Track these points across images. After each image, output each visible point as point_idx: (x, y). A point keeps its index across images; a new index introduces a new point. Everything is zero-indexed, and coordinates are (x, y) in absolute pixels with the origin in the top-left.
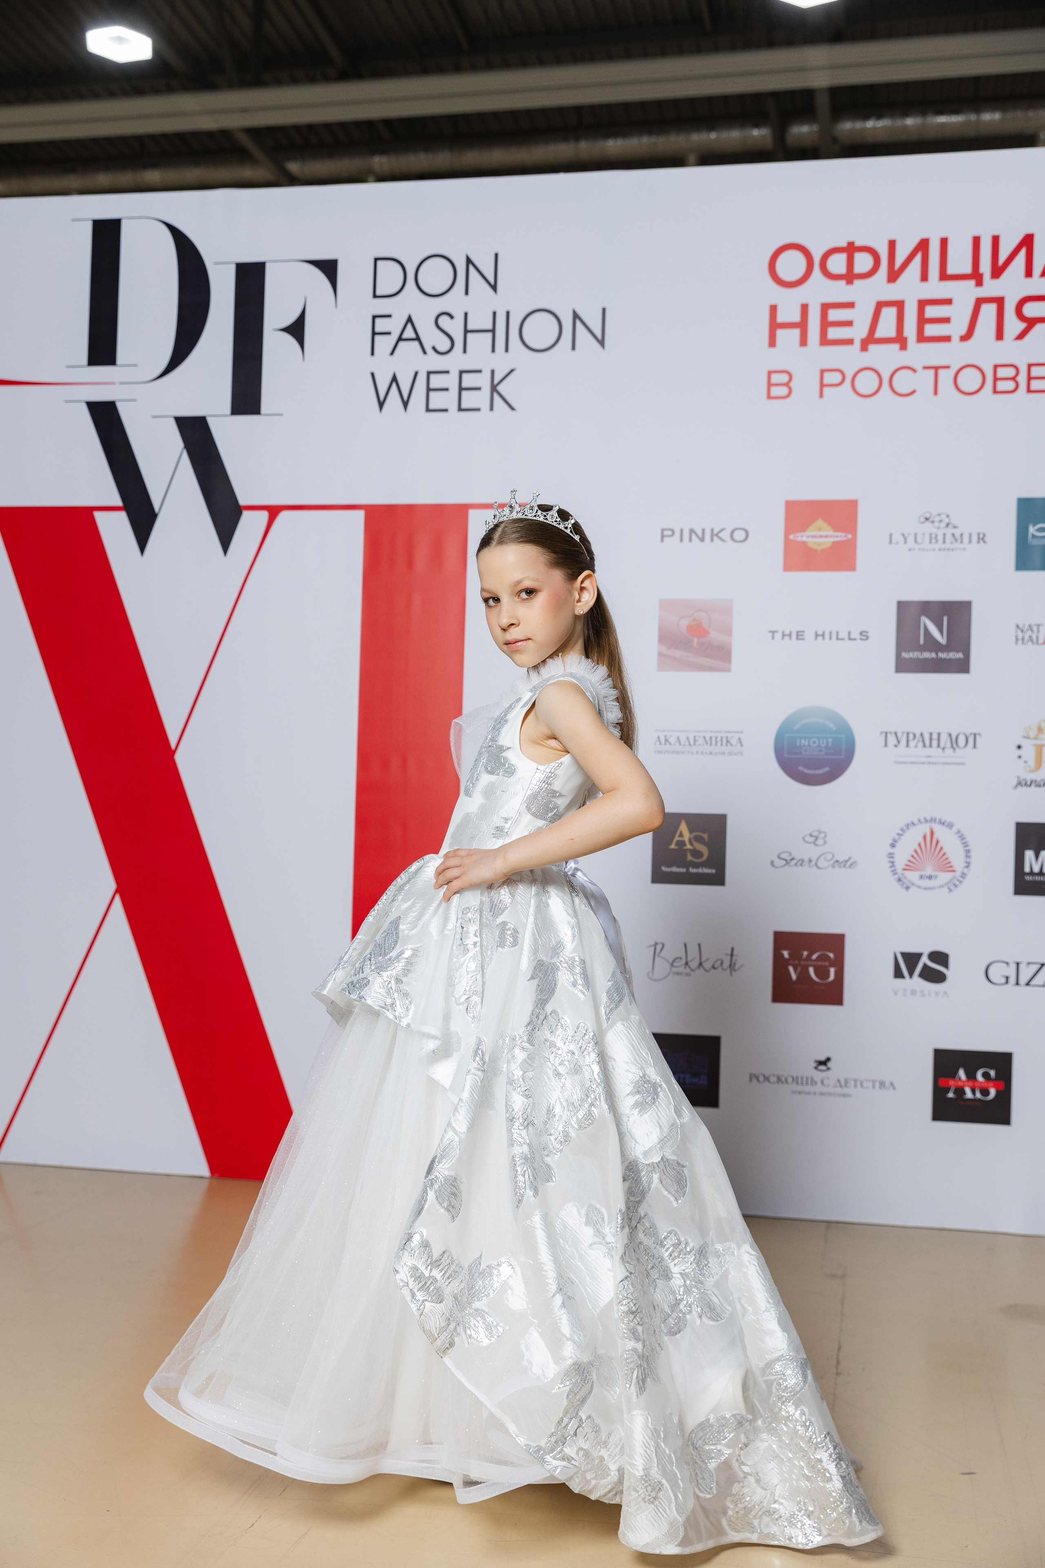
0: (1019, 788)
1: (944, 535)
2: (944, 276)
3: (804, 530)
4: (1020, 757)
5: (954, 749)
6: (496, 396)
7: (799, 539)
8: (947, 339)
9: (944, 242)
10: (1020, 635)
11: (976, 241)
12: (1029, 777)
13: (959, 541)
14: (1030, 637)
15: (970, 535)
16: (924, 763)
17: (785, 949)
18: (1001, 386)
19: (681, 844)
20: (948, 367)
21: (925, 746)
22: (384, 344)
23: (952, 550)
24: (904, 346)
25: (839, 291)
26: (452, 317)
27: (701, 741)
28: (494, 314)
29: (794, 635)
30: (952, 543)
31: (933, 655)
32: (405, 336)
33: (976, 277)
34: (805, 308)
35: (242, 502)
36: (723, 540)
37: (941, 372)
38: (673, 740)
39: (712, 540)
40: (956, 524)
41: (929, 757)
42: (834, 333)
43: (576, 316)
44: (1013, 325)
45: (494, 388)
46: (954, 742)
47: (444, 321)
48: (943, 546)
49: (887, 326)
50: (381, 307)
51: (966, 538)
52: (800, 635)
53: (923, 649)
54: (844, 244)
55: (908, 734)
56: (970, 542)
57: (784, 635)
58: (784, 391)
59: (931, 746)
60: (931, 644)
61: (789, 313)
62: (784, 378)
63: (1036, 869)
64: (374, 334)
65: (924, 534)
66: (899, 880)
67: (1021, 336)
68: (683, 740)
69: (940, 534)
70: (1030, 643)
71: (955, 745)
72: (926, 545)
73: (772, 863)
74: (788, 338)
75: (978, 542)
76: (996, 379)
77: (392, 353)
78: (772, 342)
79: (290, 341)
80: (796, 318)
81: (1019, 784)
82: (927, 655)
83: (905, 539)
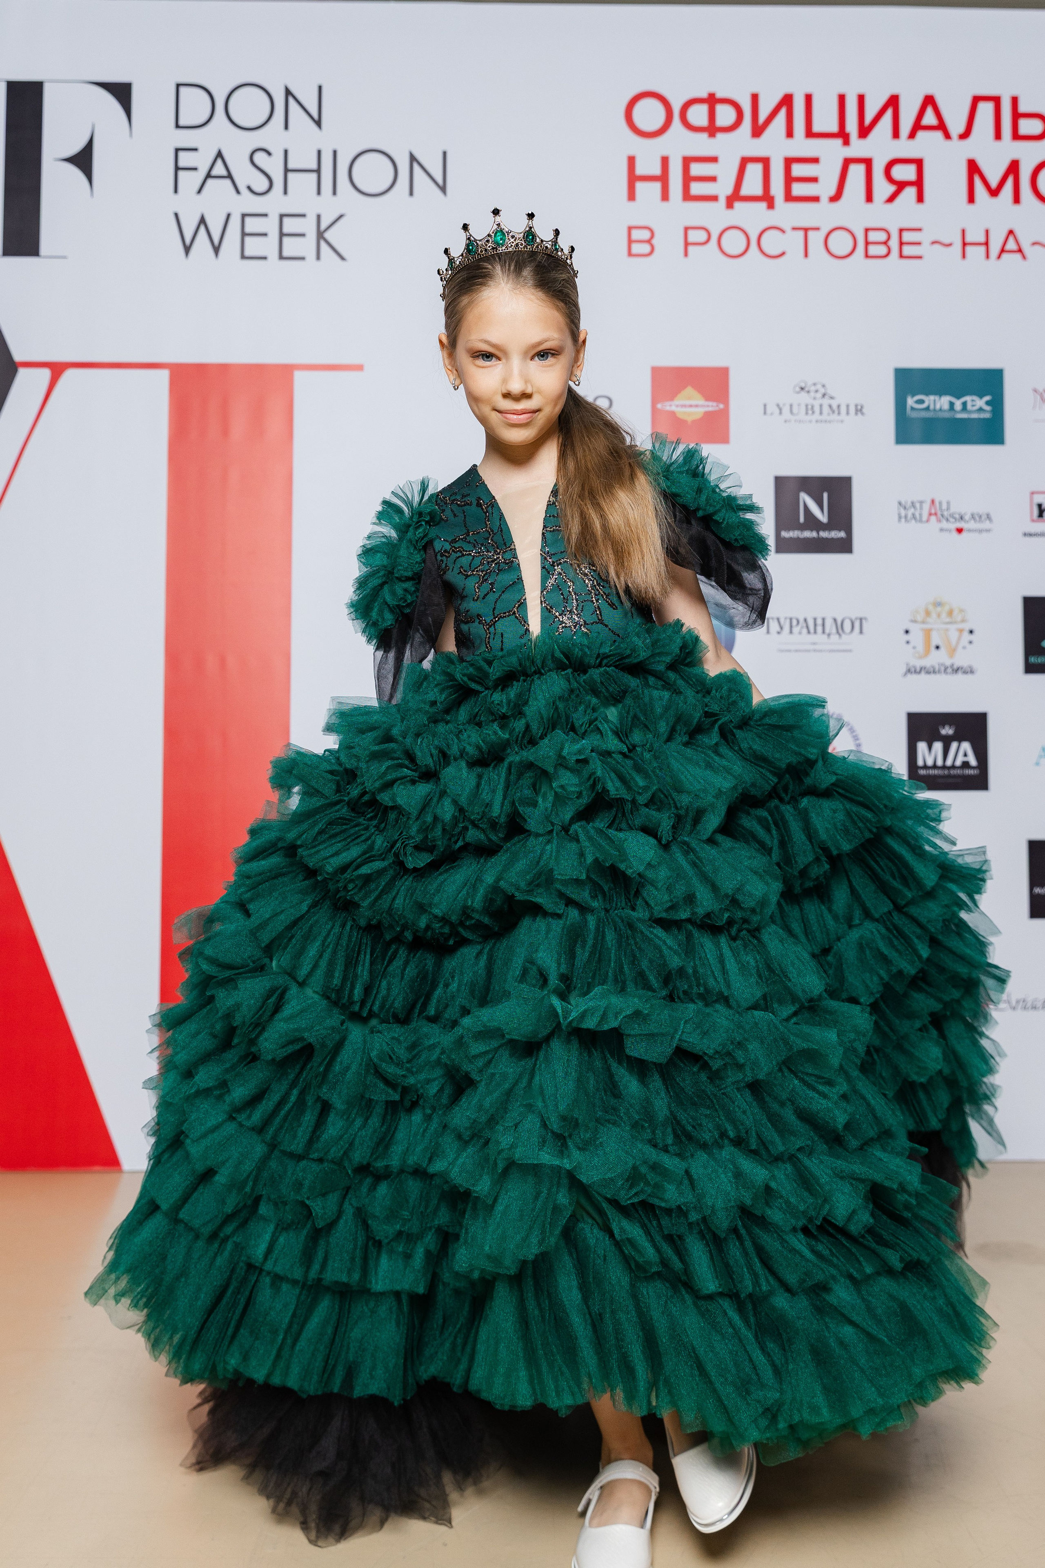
0: (909, 676)
1: (821, 406)
2: (810, 133)
3: (672, 399)
4: (908, 642)
5: (840, 635)
6: (323, 243)
7: (668, 408)
8: (816, 199)
9: (809, 98)
10: (903, 512)
11: (842, 99)
12: (919, 663)
13: (836, 412)
14: (913, 515)
15: (848, 406)
16: (808, 651)
18: (873, 250)
20: (818, 229)
21: (809, 632)
22: (189, 181)
23: (830, 422)
24: (771, 205)
25: (701, 144)
26: (269, 154)
28: (319, 152)
30: (829, 414)
31: (814, 534)
32: (214, 173)
33: (843, 135)
34: (665, 161)
35: (17, 357)
37: (811, 234)
40: (833, 395)
41: (814, 644)
42: (696, 188)
43: (413, 159)
44: (883, 189)
45: (320, 235)
46: (839, 628)
47: (260, 158)
48: (820, 418)
49: (753, 184)
50: (185, 138)
51: (843, 410)
53: (802, 528)
54: (704, 95)
55: (791, 619)
56: (848, 413)
58: (646, 248)
59: (815, 632)
60: (812, 522)
61: (648, 166)
62: (646, 235)
63: (930, 763)
64: (177, 169)
65: (799, 405)
67: (891, 199)
69: (817, 404)
70: (913, 521)
71: (840, 631)
72: (802, 416)
74: (648, 191)
75: (856, 414)
76: (867, 243)
77: (199, 191)
78: (632, 196)
79: (76, 173)
80: (656, 170)
81: (909, 671)
82: (807, 534)
83: (780, 410)
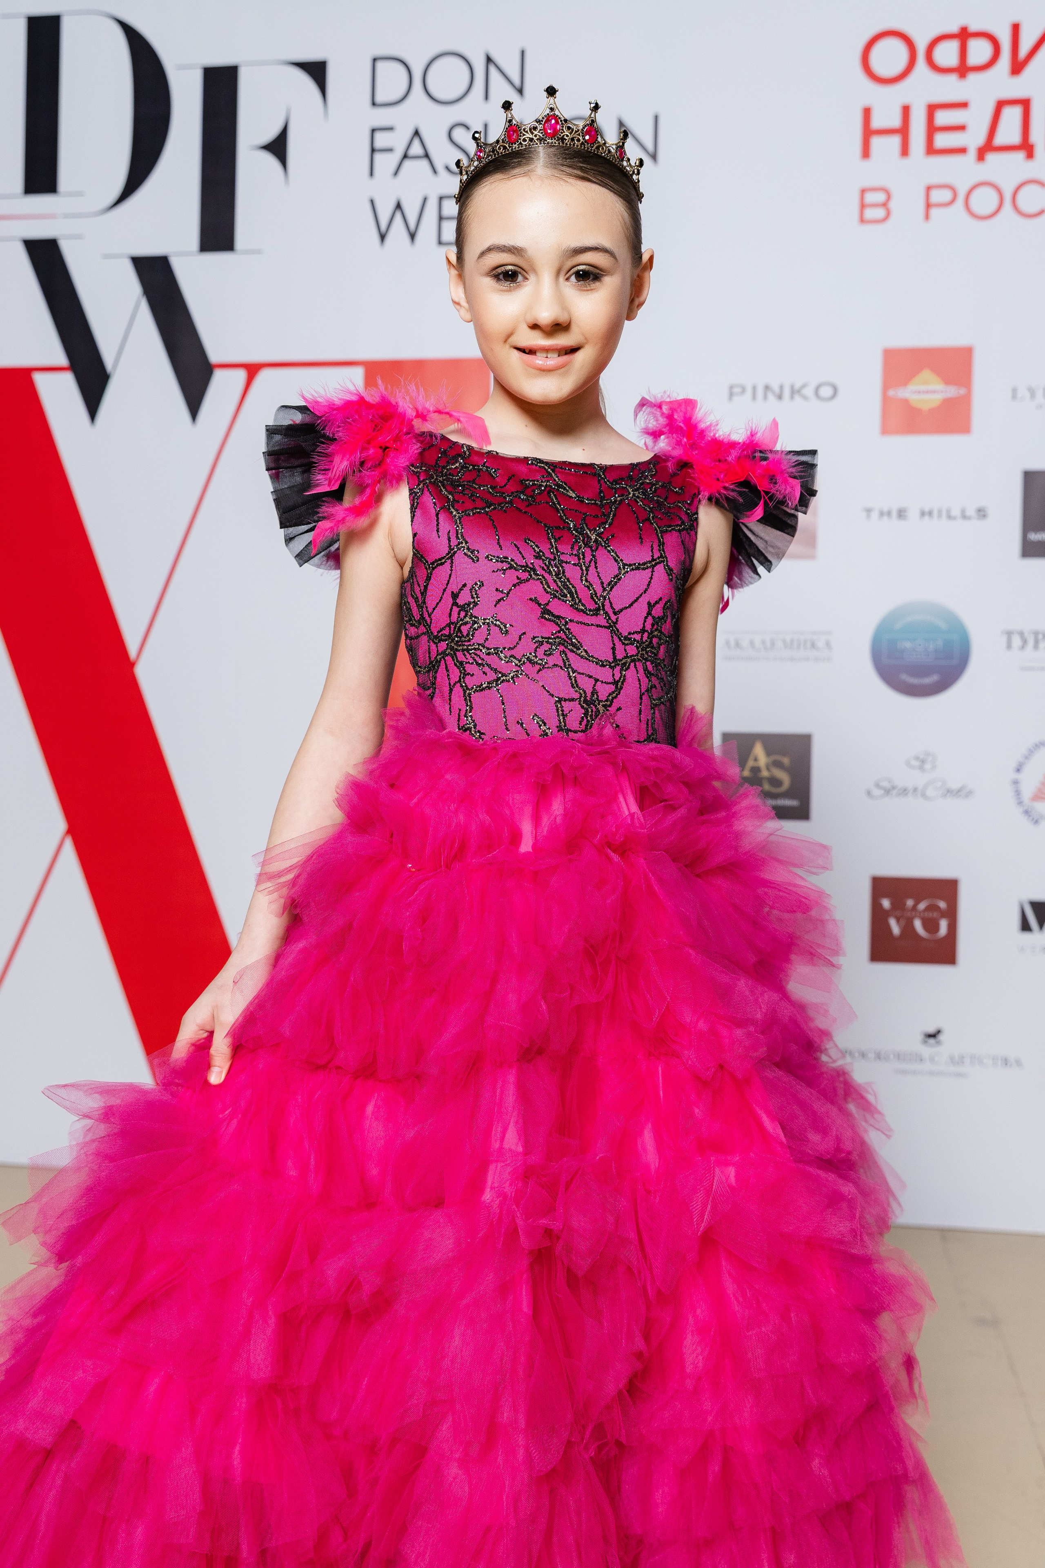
3: (906, 385)
7: (901, 395)
17: (886, 896)
19: (756, 770)
22: (386, 163)
24: (1030, 155)
25: (949, 88)
26: (468, 128)
27: (779, 644)
29: (894, 514)
32: (411, 153)
34: (906, 111)
35: (213, 358)
36: (805, 398)
38: (745, 643)
39: (792, 397)
42: (942, 140)
49: (1009, 131)
50: (382, 117)
52: (902, 514)
54: (955, 29)
55: (1036, 633)
57: (882, 514)
58: (880, 213)
61: (886, 117)
62: (881, 197)
64: (373, 150)
66: (1027, 812)
68: (758, 643)
73: (869, 793)
74: (886, 147)
77: (396, 174)
78: (866, 153)
79: (270, 161)
80: (895, 122)
83: (1033, 393)
